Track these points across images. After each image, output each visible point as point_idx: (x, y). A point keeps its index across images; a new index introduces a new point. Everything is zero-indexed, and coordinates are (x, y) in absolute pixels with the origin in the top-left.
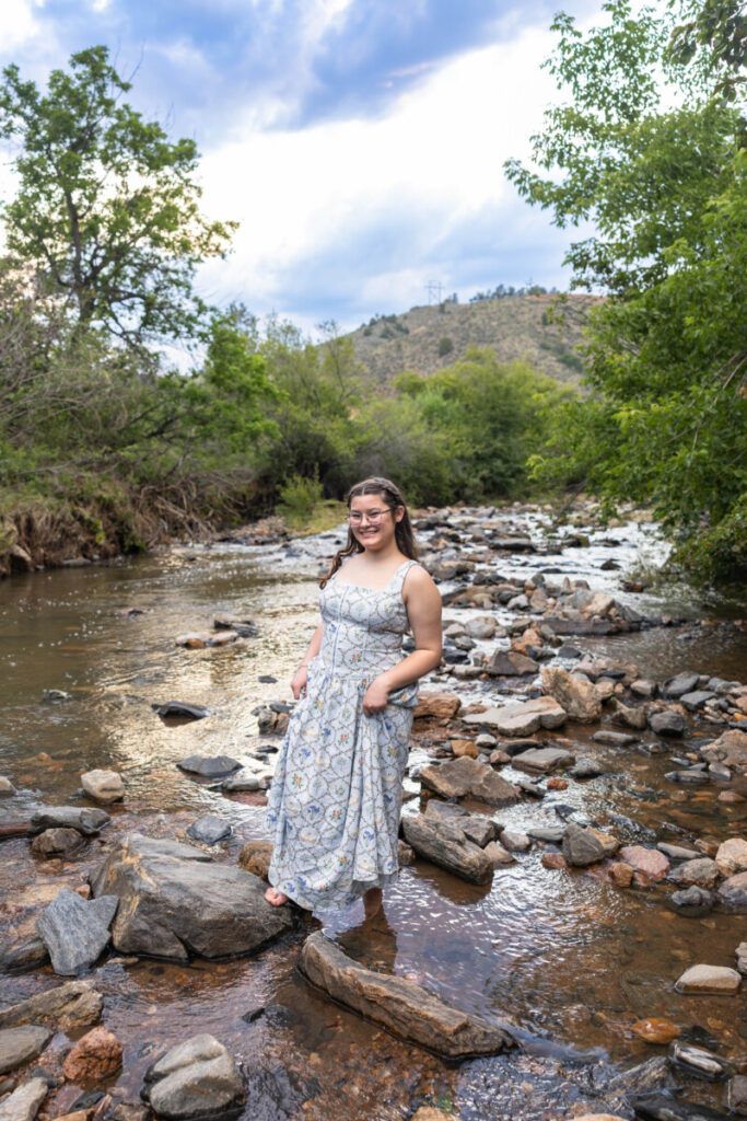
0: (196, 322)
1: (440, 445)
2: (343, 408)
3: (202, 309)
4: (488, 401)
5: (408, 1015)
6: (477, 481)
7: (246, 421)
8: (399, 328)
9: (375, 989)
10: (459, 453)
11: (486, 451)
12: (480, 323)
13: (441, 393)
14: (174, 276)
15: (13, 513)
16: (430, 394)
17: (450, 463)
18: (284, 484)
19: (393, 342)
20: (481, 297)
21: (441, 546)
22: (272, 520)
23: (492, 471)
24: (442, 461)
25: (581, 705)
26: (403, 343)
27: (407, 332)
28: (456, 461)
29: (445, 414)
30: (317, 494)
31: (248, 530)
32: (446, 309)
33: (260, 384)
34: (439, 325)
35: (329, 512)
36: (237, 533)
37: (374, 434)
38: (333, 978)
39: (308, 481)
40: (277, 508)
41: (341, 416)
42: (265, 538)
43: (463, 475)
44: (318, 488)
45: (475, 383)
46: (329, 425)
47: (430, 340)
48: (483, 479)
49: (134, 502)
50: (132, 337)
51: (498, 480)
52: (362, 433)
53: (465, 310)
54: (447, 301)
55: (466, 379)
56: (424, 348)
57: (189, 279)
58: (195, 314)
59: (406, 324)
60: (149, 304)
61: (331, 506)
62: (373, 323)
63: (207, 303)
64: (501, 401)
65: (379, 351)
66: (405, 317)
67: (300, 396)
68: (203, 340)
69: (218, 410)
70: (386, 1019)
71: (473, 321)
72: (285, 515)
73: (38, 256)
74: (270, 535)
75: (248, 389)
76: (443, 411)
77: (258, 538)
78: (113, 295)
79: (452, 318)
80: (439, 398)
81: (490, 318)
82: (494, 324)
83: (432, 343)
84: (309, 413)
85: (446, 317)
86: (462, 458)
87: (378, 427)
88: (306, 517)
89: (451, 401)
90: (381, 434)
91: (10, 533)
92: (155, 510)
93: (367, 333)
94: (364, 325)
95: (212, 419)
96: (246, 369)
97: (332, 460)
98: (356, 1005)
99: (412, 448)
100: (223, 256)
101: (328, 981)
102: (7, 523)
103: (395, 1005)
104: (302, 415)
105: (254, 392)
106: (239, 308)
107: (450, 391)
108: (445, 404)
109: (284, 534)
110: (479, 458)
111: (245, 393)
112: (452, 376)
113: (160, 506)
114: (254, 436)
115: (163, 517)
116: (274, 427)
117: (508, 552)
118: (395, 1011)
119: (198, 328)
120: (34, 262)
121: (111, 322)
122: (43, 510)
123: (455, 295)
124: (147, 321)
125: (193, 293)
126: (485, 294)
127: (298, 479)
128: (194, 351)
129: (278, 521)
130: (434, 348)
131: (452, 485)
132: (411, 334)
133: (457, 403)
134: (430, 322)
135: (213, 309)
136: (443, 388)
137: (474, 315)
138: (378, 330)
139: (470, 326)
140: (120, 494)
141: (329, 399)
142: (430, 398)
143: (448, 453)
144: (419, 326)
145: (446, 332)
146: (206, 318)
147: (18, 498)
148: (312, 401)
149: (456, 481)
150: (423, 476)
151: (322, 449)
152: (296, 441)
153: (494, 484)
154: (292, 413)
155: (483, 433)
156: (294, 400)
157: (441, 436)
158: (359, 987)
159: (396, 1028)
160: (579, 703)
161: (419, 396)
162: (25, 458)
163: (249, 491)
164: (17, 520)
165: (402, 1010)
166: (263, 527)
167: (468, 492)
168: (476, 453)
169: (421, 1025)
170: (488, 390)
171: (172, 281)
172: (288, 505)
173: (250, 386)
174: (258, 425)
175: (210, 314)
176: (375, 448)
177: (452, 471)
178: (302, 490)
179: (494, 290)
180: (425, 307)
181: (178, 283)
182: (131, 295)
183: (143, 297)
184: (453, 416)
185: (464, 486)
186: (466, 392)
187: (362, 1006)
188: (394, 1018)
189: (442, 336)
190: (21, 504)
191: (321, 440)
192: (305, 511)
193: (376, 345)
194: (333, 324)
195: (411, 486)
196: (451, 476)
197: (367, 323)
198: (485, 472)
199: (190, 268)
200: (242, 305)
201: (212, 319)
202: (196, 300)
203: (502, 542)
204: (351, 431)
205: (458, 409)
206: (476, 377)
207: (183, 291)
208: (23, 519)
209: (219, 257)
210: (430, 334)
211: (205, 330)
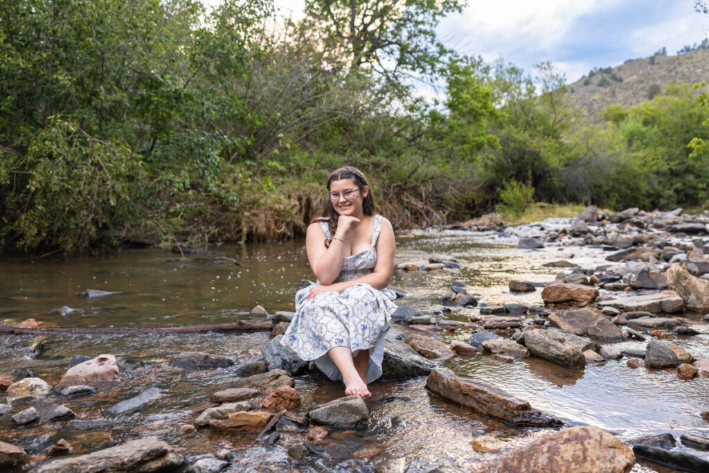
0: (438, 61)
1: (639, 162)
2: (555, 131)
3: (443, 51)
4: (682, 127)
5: (488, 399)
6: (671, 192)
7: (473, 136)
8: (614, 78)
9: (468, 386)
10: (655, 168)
11: (680, 167)
12: (686, 70)
13: (641, 121)
14: (421, 26)
15: (297, 193)
16: (632, 123)
17: (647, 177)
18: (503, 188)
19: (608, 89)
20: (688, 49)
21: (626, 230)
22: (492, 215)
23: (684, 184)
24: (640, 175)
25: (698, 298)
26: (617, 90)
27: (621, 80)
28: (652, 176)
29: (645, 138)
30: (530, 195)
31: (473, 222)
32: (656, 61)
33: (485, 108)
34: (649, 74)
35: (540, 211)
36: (465, 225)
37: (581, 151)
38: (444, 384)
39: (523, 186)
40: (497, 207)
41: (553, 138)
42: (485, 227)
43: (660, 188)
44: (530, 191)
45: (673, 113)
46: (542, 143)
47: (640, 86)
48: (677, 191)
49: (385, 194)
50: (390, 74)
51: (691, 192)
52: (571, 151)
53: (673, 60)
54: (657, 54)
55: (665, 109)
56: (635, 94)
57: (433, 29)
58: (438, 55)
59: (620, 74)
60: (403, 49)
61: (542, 207)
62: (592, 74)
63: (447, 47)
64: (694, 126)
65: (596, 96)
66: (620, 69)
67: (521, 121)
68: (442, 75)
69: (451, 128)
70: (475, 405)
71: (679, 69)
72: (503, 212)
73: (327, 20)
74: (489, 225)
75: (477, 112)
76: (642, 136)
77: (480, 227)
78: (378, 44)
79: (661, 68)
80: (639, 125)
81: (695, 66)
82: (699, 71)
83: (643, 89)
84: (527, 135)
85: (655, 68)
86: (658, 173)
87: (584, 145)
88: (520, 214)
89: (649, 127)
90: (585, 151)
91: (294, 206)
92: (401, 202)
93: (587, 83)
94: (584, 77)
95: (447, 134)
96: (475, 96)
97: (545, 173)
98: (456, 400)
99: (613, 163)
100: (460, 11)
101: (441, 386)
102: (292, 200)
103: (480, 395)
104: (522, 136)
105: (481, 114)
106: (477, 59)
107: (650, 119)
108: (644, 129)
109: (501, 224)
110: (674, 174)
111: (474, 116)
112: (653, 108)
113: (405, 199)
114: (479, 147)
115: (407, 208)
116: (495, 141)
117: (683, 233)
118: (480, 398)
119: (438, 66)
120: (324, 24)
121: (375, 63)
122: (318, 194)
123: (664, 49)
124: (401, 62)
125: (438, 40)
126: (691, 47)
127: (514, 183)
128: (436, 83)
129: (497, 217)
130: (644, 93)
131: (649, 196)
132: (625, 81)
133: (655, 129)
134: (641, 72)
135: (451, 51)
136: (642, 116)
137: (680, 64)
138: (596, 80)
139: (677, 73)
140: (375, 187)
141: (544, 123)
142: (631, 125)
143: (646, 169)
144: (632, 75)
145: (654, 80)
146: (445, 59)
147: (301, 184)
148: (528, 125)
149: (652, 192)
150: (623, 188)
151: (536, 164)
152: (516, 158)
153: (687, 196)
154: (513, 134)
155: (677, 152)
156: (515, 124)
157: (641, 154)
158: (459, 386)
159: (480, 410)
160: (697, 296)
161: (622, 124)
162: (308, 158)
163: (479, 197)
164: (300, 199)
165: (484, 396)
166: (485, 219)
167: (662, 201)
168: (670, 169)
169: (495, 405)
170: (683, 118)
171: (420, 31)
172: (505, 204)
173: (478, 109)
174: (482, 138)
175: (449, 55)
176: (580, 163)
177: (649, 183)
178: (517, 192)
179: (699, 43)
180: (637, 60)
181: (425, 33)
182: (391, 43)
183: (400, 45)
184: (651, 139)
185: (660, 196)
186: (662, 119)
187: (460, 399)
188: (479, 403)
189: (651, 83)
190: (303, 188)
191: (536, 156)
192: (520, 209)
193: (593, 92)
194: (548, 64)
195: (612, 195)
196: (647, 188)
197: (587, 75)
198: (679, 185)
199: (434, 20)
200: (479, 57)
201: (450, 59)
202: (438, 45)
203: (679, 227)
204: (561, 149)
205: (656, 133)
206: (674, 108)
207: (429, 39)
208: (304, 199)
209: (457, 11)
210: (641, 82)
211: (445, 67)
